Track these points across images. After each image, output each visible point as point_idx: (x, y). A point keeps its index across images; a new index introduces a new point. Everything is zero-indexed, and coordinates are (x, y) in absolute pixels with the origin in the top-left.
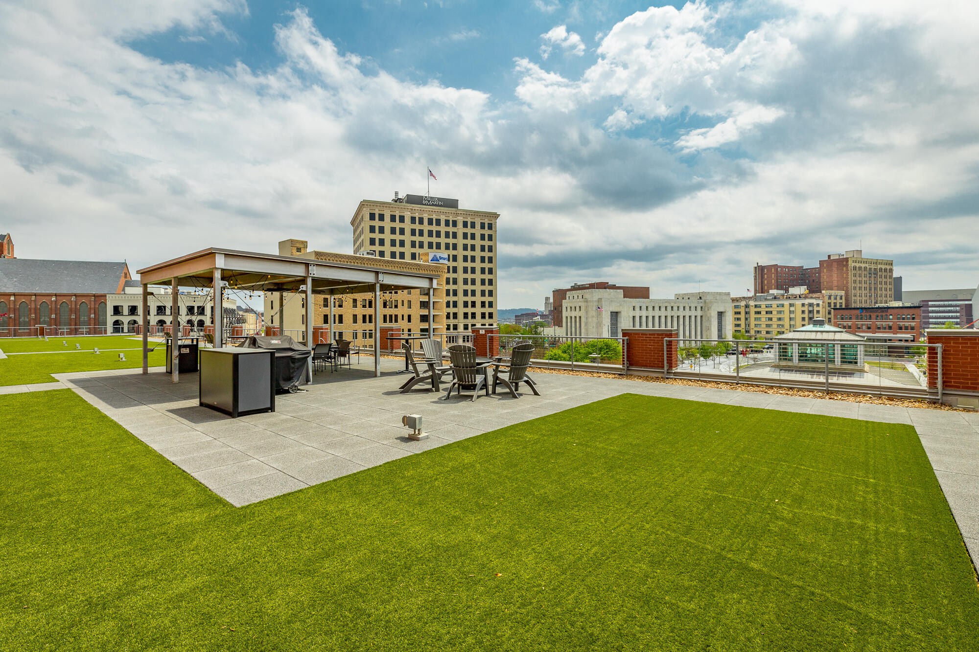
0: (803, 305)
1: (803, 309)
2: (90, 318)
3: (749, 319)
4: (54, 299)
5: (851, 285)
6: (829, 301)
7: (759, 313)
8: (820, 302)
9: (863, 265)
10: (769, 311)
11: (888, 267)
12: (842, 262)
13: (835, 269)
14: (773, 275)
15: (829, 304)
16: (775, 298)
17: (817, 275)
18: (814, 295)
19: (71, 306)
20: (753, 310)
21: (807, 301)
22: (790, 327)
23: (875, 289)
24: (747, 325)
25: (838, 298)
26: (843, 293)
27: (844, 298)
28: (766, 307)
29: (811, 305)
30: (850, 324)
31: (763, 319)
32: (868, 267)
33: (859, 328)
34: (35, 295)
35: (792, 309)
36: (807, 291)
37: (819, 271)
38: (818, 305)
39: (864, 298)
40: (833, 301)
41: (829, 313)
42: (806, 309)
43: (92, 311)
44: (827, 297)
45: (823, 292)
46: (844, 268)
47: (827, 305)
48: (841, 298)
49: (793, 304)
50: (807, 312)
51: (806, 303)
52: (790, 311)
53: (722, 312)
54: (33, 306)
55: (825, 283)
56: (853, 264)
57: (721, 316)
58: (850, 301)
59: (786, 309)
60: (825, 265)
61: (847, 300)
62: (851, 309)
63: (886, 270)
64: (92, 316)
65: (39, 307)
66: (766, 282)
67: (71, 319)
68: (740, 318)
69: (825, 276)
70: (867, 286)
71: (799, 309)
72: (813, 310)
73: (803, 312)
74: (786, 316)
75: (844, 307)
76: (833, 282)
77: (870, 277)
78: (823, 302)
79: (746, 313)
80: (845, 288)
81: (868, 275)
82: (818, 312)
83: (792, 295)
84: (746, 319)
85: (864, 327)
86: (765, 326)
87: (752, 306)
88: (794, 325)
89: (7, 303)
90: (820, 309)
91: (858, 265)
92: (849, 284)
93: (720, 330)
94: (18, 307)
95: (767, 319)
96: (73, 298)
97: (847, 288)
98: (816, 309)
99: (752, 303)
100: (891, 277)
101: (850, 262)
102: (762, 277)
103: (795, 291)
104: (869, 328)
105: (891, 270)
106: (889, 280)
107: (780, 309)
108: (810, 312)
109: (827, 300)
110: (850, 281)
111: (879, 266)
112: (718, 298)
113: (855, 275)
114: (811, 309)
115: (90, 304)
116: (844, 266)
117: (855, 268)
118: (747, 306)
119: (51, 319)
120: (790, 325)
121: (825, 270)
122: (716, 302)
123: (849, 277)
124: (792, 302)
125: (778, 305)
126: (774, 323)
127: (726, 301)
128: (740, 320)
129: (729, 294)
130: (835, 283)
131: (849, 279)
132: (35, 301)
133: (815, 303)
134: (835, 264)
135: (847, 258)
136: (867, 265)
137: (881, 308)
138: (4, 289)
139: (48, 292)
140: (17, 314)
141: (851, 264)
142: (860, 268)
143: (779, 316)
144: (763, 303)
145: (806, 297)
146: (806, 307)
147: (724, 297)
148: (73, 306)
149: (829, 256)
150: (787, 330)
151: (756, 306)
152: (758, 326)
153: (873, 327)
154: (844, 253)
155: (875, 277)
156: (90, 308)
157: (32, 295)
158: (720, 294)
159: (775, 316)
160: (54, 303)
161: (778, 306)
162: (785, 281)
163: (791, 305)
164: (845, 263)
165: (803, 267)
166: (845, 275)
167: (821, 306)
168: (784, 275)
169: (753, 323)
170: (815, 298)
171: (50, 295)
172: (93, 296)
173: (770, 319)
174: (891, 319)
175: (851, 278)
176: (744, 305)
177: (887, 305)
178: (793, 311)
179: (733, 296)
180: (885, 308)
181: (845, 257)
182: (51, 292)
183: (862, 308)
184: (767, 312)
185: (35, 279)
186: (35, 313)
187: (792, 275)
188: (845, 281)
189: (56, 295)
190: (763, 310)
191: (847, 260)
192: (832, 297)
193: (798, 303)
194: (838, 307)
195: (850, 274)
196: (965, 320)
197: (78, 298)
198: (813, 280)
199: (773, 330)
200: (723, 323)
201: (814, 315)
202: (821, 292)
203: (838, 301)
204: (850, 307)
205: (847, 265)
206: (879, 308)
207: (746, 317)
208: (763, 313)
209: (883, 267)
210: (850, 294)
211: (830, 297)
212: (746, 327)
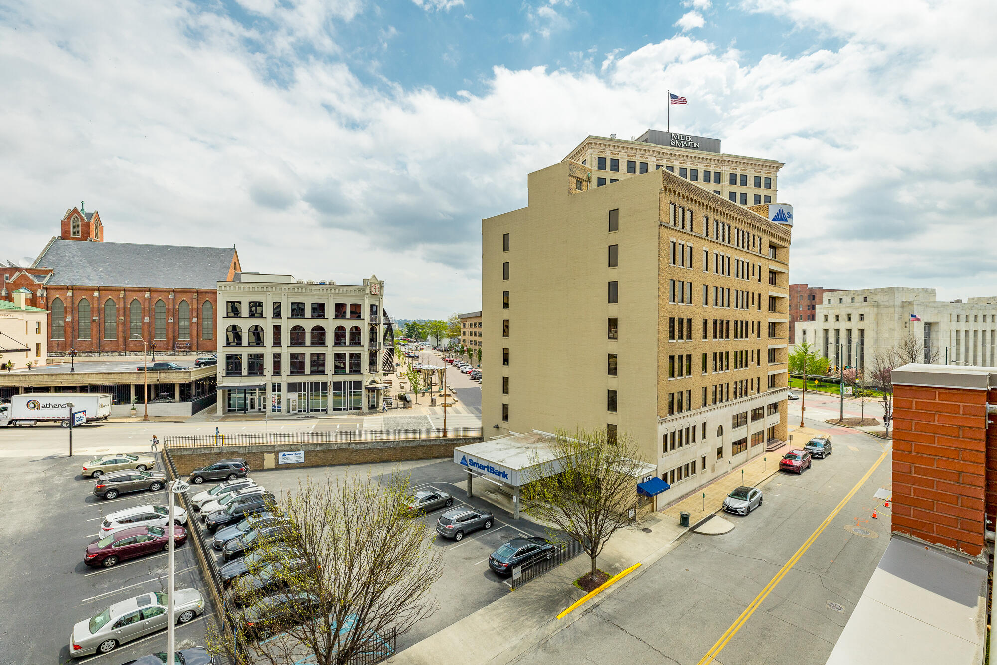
2: (191, 323)
4: (147, 295)
19: (169, 306)
34: (124, 290)
43: (195, 314)
54: (122, 305)
64: (195, 320)
65: (129, 306)
67: (168, 323)
89: (90, 301)
94: (103, 306)
96: (171, 296)
115: (192, 303)
119: (143, 323)
132: (124, 298)
138: (87, 281)
139: (140, 286)
140: (102, 316)
148: (171, 306)
156: (192, 309)
157: (120, 291)
160: (147, 302)
171: (143, 291)
172: (195, 293)
182: (144, 286)
185: (125, 269)
186: (125, 316)
189: (150, 291)
197: (177, 295)
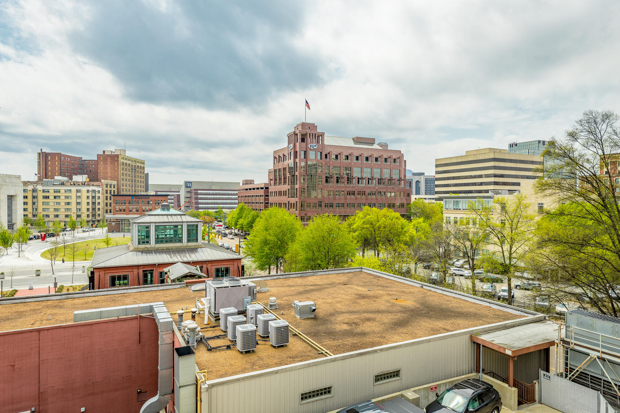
0: (88, 191)
1: (88, 195)
3: (36, 203)
5: (121, 176)
6: (107, 189)
7: (47, 197)
8: (100, 189)
9: (128, 162)
10: (57, 196)
11: (142, 165)
12: (114, 158)
13: (109, 163)
14: (57, 162)
15: (107, 191)
16: (63, 184)
17: (93, 166)
18: (95, 183)
20: (40, 195)
21: (91, 188)
22: (77, 211)
23: (135, 181)
24: (35, 210)
25: (112, 186)
26: (115, 183)
27: (116, 186)
28: (54, 192)
29: (94, 191)
30: (124, 207)
31: (52, 204)
32: (131, 164)
33: (130, 211)
35: (79, 194)
36: (88, 180)
37: (96, 163)
38: (99, 192)
39: (128, 188)
40: (109, 189)
41: (107, 199)
42: (90, 194)
44: (105, 185)
45: (102, 181)
46: (116, 163)
47: (105, 192)
48: (114, 187)
49: (80, 190)
50: (91, 197)
51: (90, 190)
52: (77, 196)
53: (12, 196)
55: (102, 173)
56: (122, 161)
57: (12, 200)
58: (120, 189)
59: (73, 194)
60: (101, 159)
61: (118, 189)
62: (120, 195)
63: (141, 167)
66: (49, 168)
68: (27, 203)
69: (101, 168)
70: (130, 178)
71: (84, 195)
72: (96, 196)
73: (88, 197)
74: (73, 201)
75: (116, 194)
76: (107, 174)
77: (132, 172)
78: (102, 190)
79: (34, 197)
80: (116, 179)
81: (131, 170)
82: (99, 198)
83: (77, 182)
84: (34, 203)
85: (134, 210)
86: (53, 210)
87: (40, 191)
88: (80, 209)
90: (100, 195)
91: (125, 161)
92: (119, 176)
93: (10, 215)
95: (55, 203)
97: (118, 179)
98: (97, 195)
99: (40, 188)
100: (144, 172)
101: (120, 158)
102: (46, 164)
103: (77, 178)
104: (137, 211)
105: (144, 168)
106: (143, 175)
107: (67, 194)
108: (93, 197)
109: (105, 189)
110: (120, 174)
111: (137, 164)
112: (7, 181)
113: (123, 170)
114: (94, 195)
116: (116, 161)
117: (123, 163)
118: (34, 191)
120: (77, 209)
121: (102, 163)
122: (6, 185)
123: (119, 170)
124: (78, 188)
125: (66, 190)
126: (61, 207)
127: (17, 184)
128: (27, 204)
129: (19, 177)
130: (109, 174)
131: (119, 172)
133: (97, 190)
134: (109, 158)
135: (118, 155)
136: (130, 162)
137: (143, 196)
141: (121, 160)
142: (126, 164)
143: (67, 201)
144: (51, 189)
145: (88, 185)
146: (90, 193)
147: (15, 180)
149: (104, 152)
150: (74, 213)
151: (44, 191)
152: (46, 210)
153: (140, 210)
154: (114, 151)
155: (135, 172)
158: (10, 176)
159: (63, 200)
161: (65, 192)
162: (67, 169)
163: (78, 191)
164: (116, 159)
165: (81, 158)
166: (116, 168)
167: (101, 192)
168: (67, 164)
169: (40, 207)
170: (96, 186)
173: (59, 203)
174: (151, 204)
175: (121, 171)
176: (31, 189)
177: (146, 193)
178: (80, 196)
179: (23, 179)
180: (145, 196)
181: (115, 154)
183: (133, 196)
184: (55, 197)
187: (73, 164)
188: (116, 173)
190: (51, 194)
191: (117, 156)
192: (109, 186)
193: (84, 189)
194: (112, 194)
195: (119, 168)
196: (177, 205)
198: (90, 171)
199: (62, 213)
200: (13, 208)
201: (96, 200)
202: (100, 181)
203: (113, 189)
204: (120, 194)
205: (118, 161)
206: (141, 195)
207: (34, 201)
208: (52, 198)
209: (140, 165)
210: (120, 184)
211: (107, 187)
212: (33, 211)
